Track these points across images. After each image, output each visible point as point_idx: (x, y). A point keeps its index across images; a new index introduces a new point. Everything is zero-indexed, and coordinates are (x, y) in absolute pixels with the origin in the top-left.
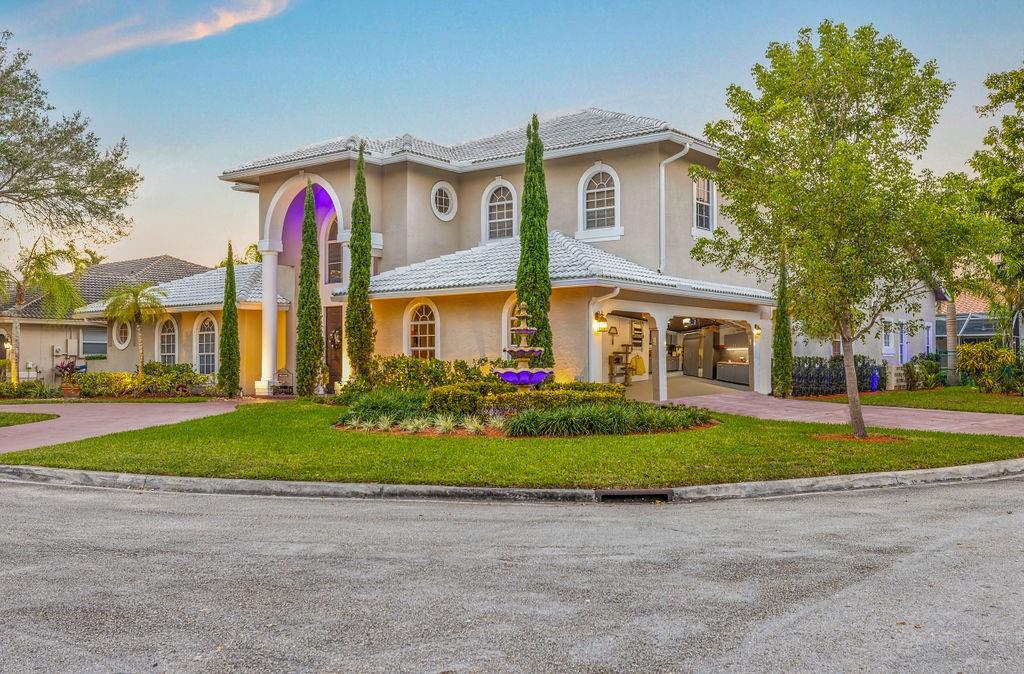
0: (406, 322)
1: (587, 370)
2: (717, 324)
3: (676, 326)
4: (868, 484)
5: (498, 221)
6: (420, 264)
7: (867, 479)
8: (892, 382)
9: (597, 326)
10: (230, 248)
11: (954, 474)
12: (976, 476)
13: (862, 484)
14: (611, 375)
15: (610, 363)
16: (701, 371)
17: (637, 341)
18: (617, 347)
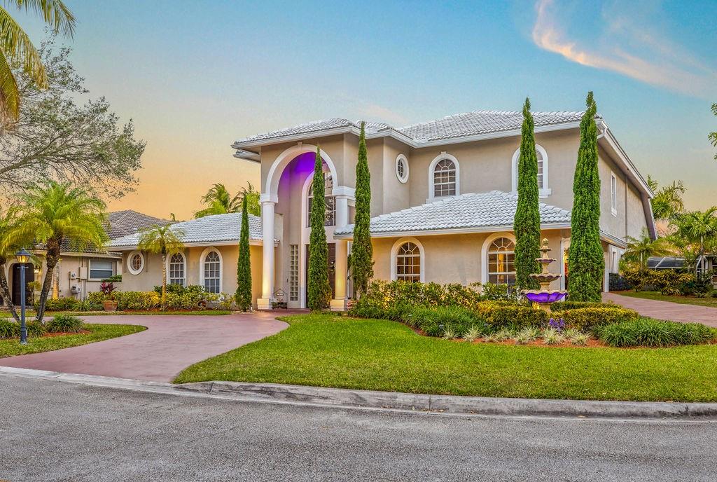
0: (392, 256)
5: (442, 184)
6: (397, 213)
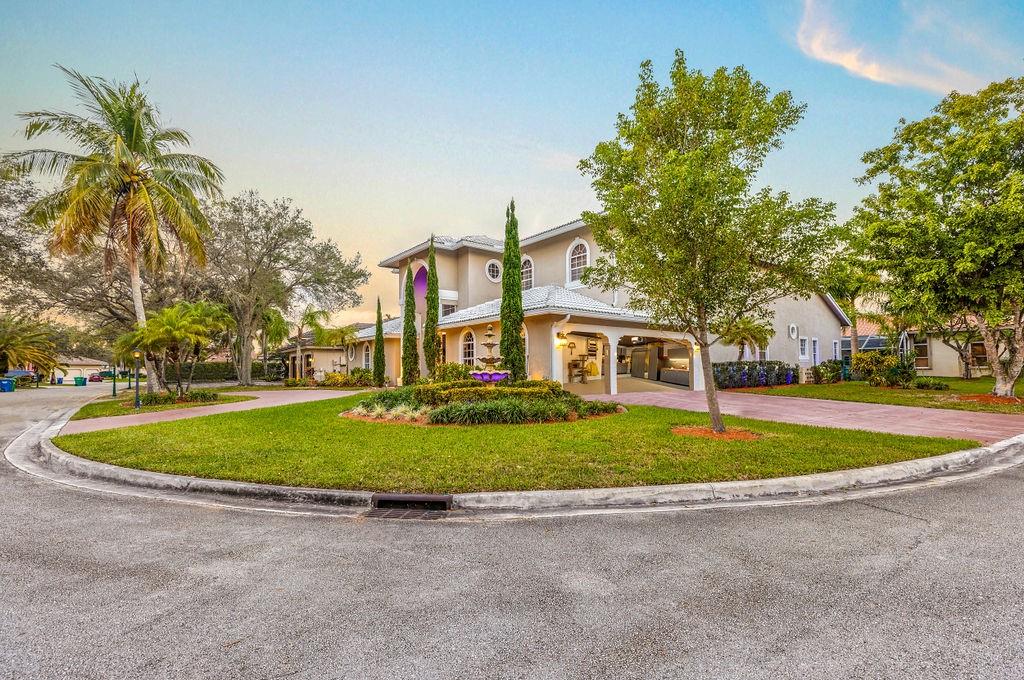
0: (461, 343)
1: (551, 371)
2: (661, 341)
3: (625, 342)
4: (676, 499)
7: (676, 493)
8: (803, 379)
9: (557, 342)
10: (379, 304)
11: (789, 486)
12: (818, 489)
13: (668, 498)
14: (570, 375)
15: (569, 367)
16: (646, 374)
17: (592, 352)
18: (575, 356)
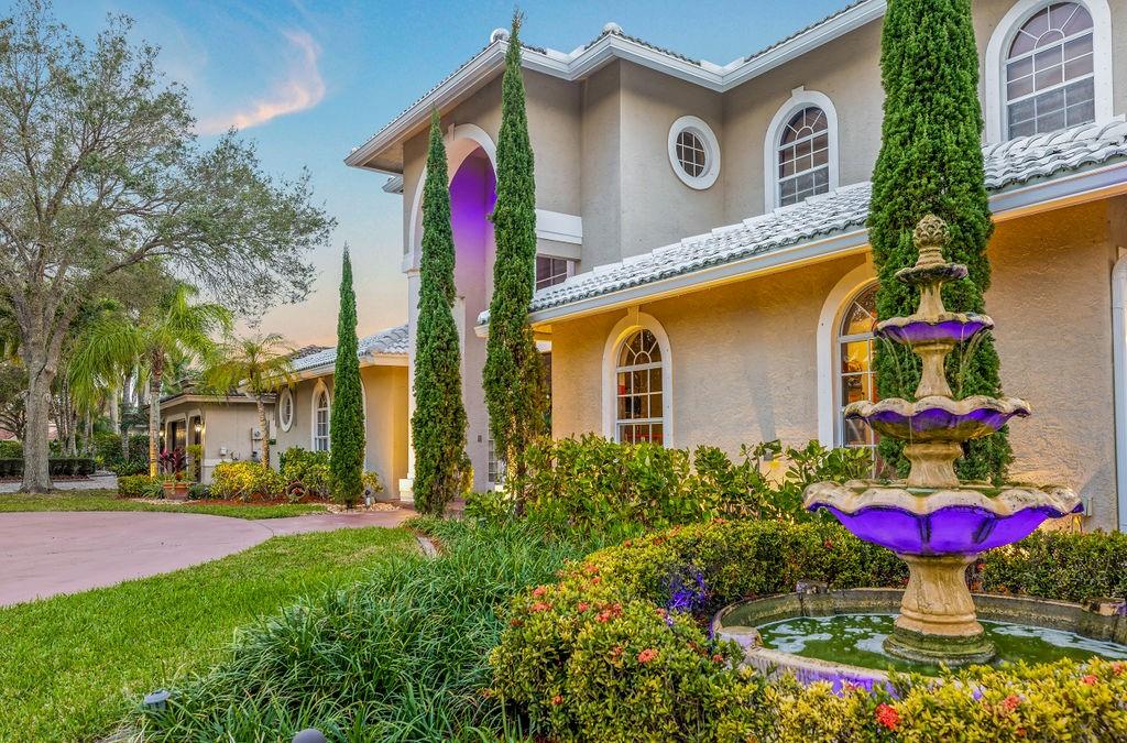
0: (609, 370)
5: (796, 175)
